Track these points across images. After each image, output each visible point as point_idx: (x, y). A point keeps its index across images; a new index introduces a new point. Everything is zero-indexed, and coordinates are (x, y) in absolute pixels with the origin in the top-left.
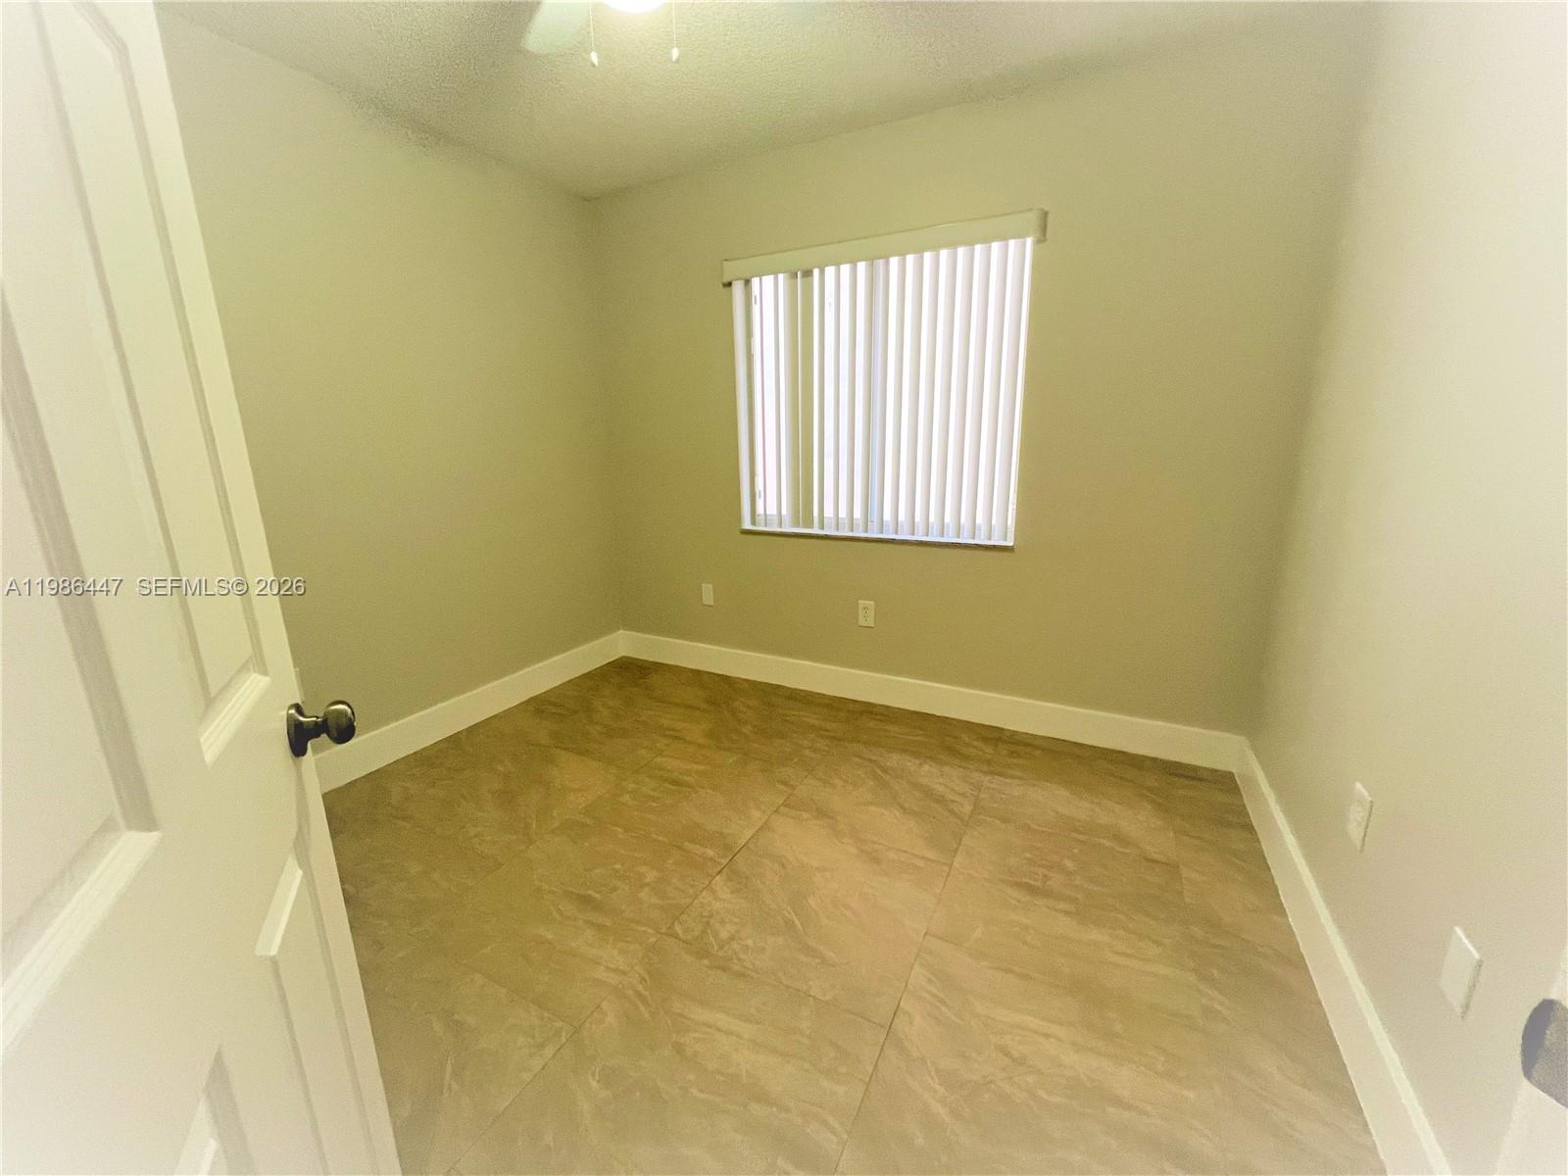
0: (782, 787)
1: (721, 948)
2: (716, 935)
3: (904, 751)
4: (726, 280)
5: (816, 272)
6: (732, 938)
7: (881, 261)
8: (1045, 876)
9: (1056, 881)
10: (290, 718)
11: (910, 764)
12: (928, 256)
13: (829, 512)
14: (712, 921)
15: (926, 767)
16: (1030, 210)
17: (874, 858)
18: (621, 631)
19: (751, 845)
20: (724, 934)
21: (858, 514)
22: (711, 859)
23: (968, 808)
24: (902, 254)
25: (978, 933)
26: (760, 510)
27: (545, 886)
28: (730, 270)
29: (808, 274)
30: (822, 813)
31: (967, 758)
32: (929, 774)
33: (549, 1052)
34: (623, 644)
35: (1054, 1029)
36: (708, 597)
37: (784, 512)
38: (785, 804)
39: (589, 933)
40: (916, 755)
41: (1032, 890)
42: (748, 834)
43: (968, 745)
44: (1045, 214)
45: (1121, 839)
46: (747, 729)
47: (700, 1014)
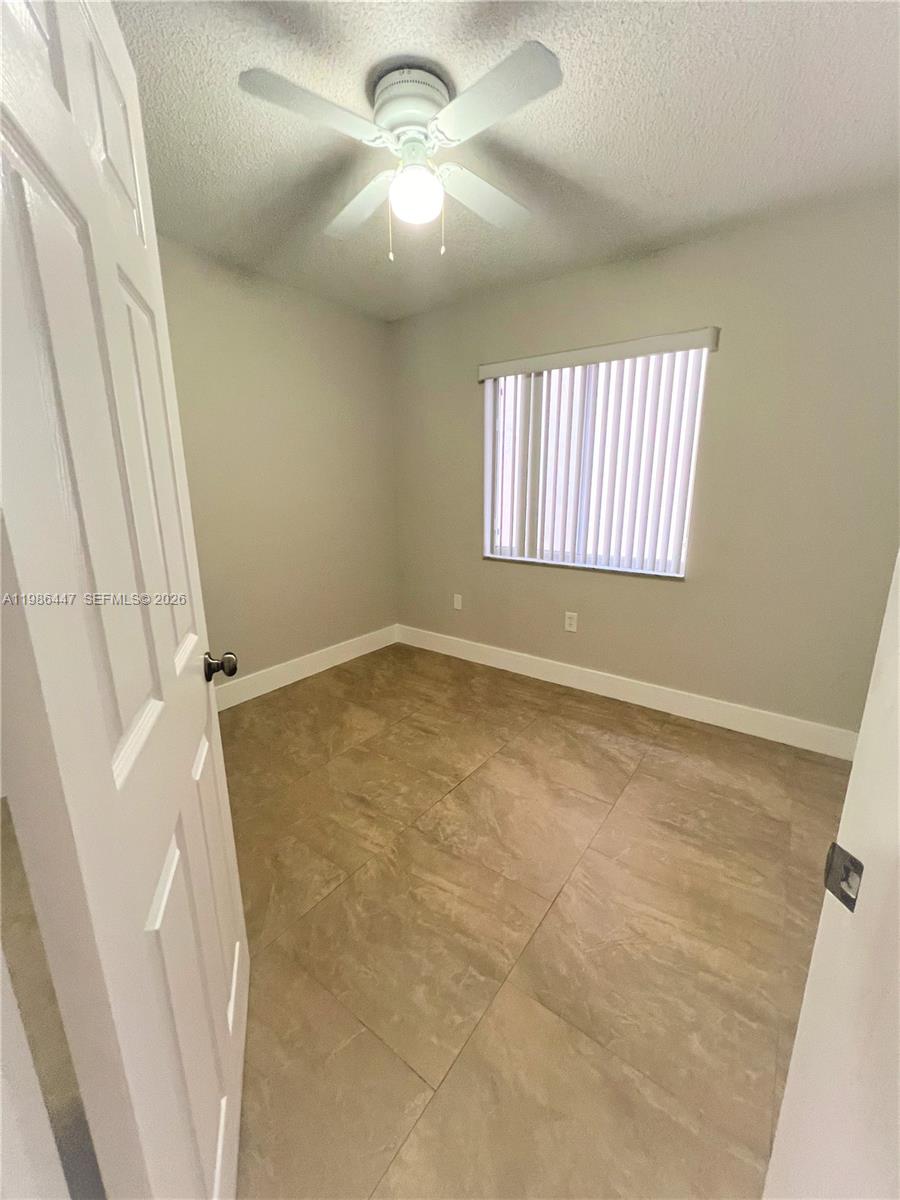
0: (498, 740)
1: (446, 839)
2: (444, 830)
3: (590, 724)
4: (481, 378)
5: (545, 373)
6: (454, 834)
7: (593, 366)
8: (683, 819)
9: (691, 824)
10: (205, 659)
11: (594, 733)
12: (628, 362)
13: (547, 547)
14: (441, 822)
15: (607, 737)
16: (706, 328)
17: (558, 794)
18: (397, 625)
19: (473, 777)
20: (449, 830)
21: (568, 549)
22: (445, 782)
23: (633, 767)
24: (609, 360)
25: (626, 852)
26: (497, 543)
27: (336, 788)
28: (484, 372)
29: (539, 374)
30: (526, 761)
31: (637, 733)
32: (609, 743)
33: (333, 886)
34: (396, 633)
35: (669, 919)
36: (458, 605)
37: (514, 545)
38: (500, 752)
39: (362, 821)
40: (600, 727)
41: (670, 827)
42: (472, 769)
43: (640, 723)
44: (718, 331)
45: (747, 799)
46: (478, 699)
47: (429, 877)
